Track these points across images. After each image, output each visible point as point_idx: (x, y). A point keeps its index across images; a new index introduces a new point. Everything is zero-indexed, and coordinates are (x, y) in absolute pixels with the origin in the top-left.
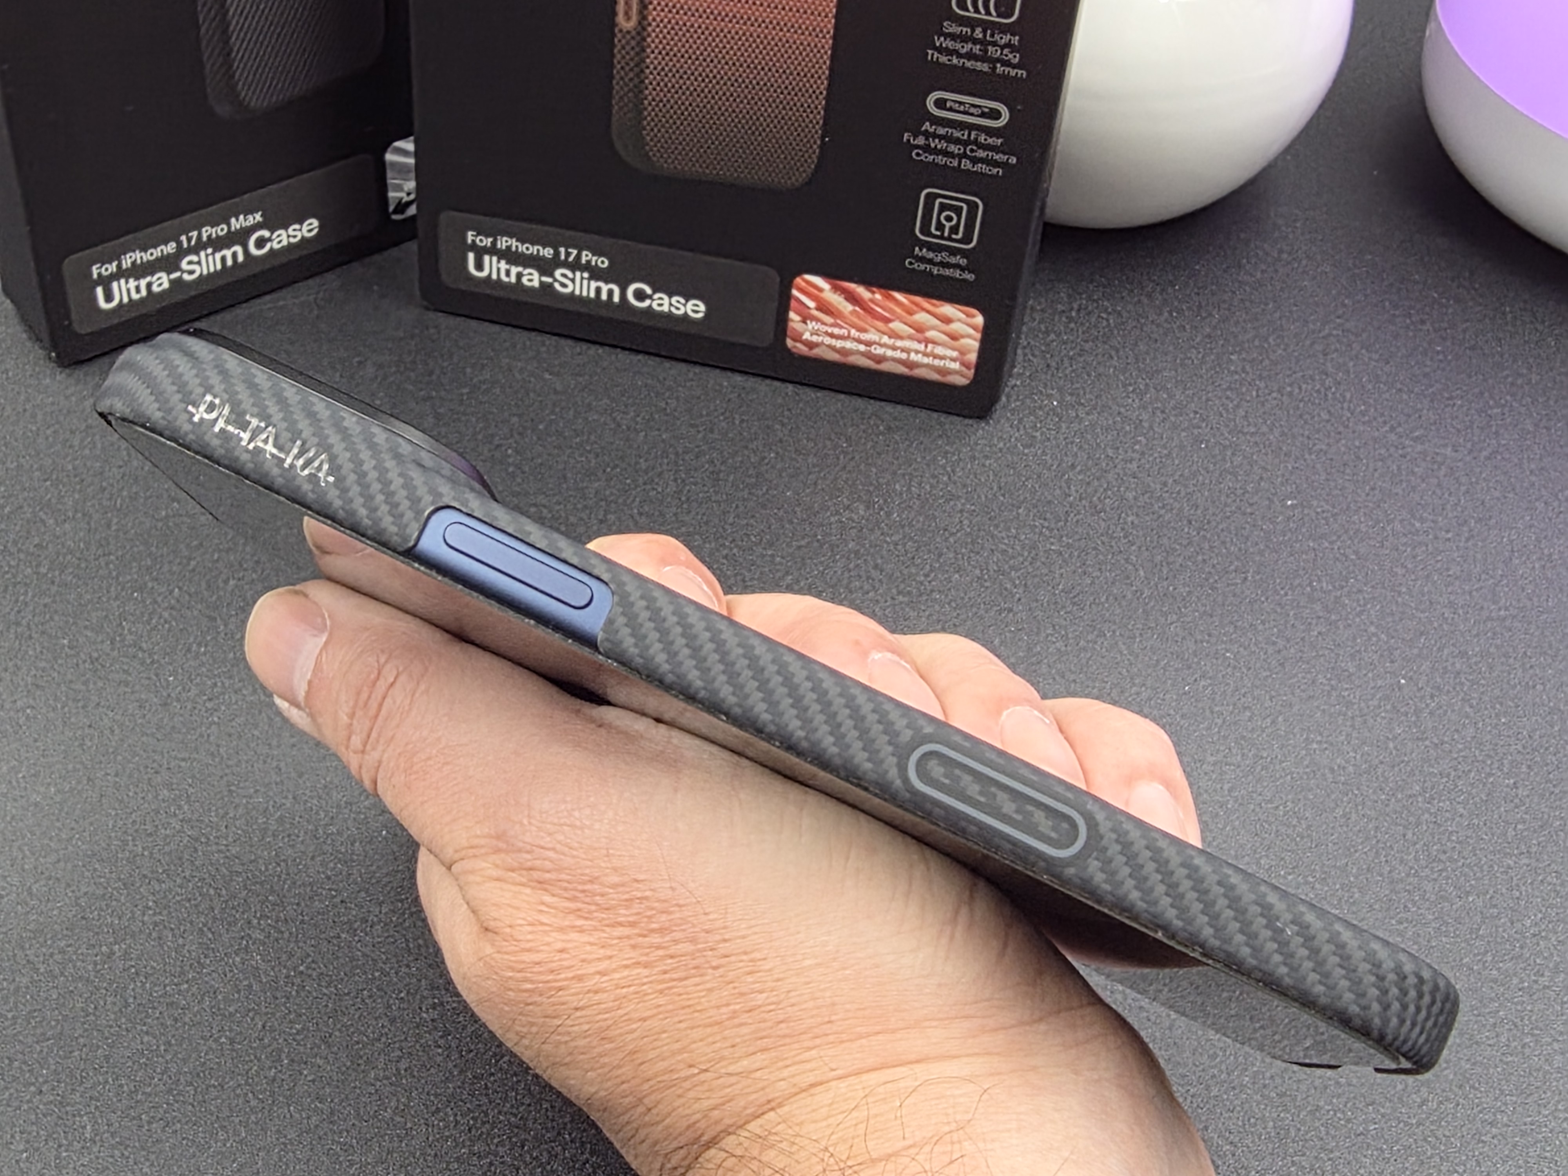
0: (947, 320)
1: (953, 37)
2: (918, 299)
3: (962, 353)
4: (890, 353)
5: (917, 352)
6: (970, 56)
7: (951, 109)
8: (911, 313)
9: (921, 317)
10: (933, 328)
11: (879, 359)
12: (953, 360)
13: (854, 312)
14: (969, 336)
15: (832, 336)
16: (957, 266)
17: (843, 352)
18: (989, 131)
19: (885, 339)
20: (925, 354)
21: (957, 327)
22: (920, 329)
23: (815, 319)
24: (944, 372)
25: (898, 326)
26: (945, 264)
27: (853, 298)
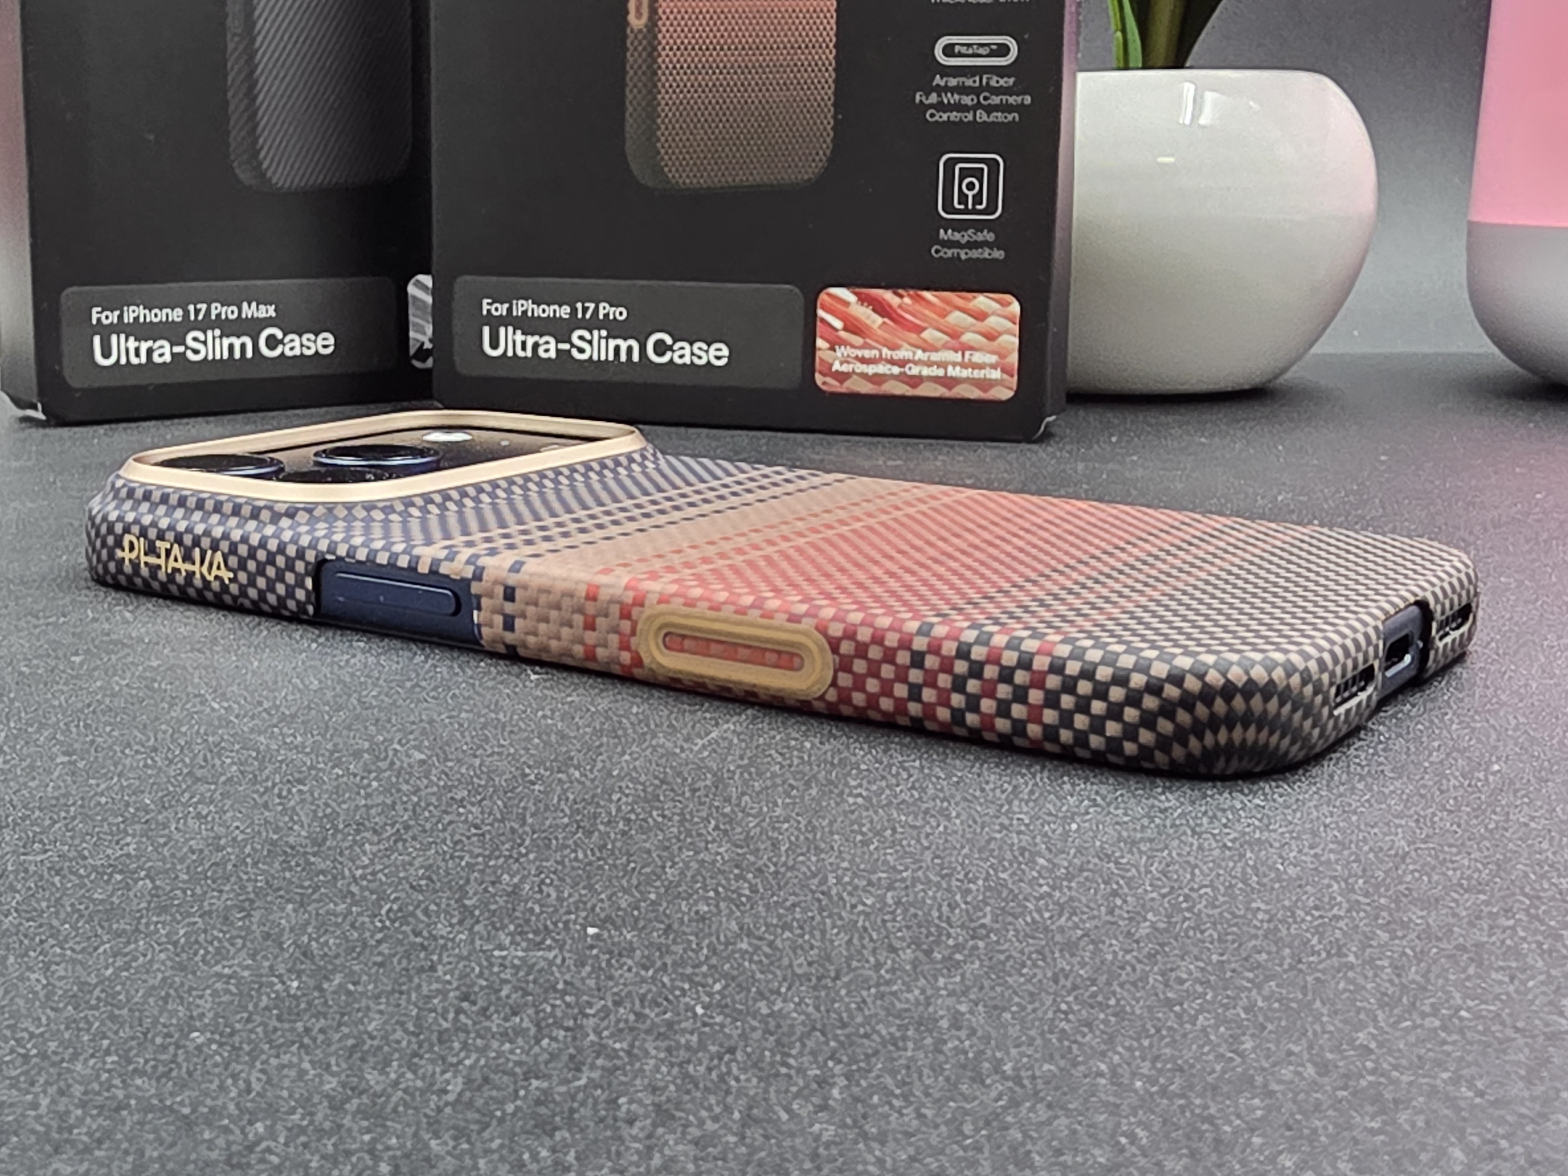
0: (981, 316)
2: (950, 295)
3: (1002, 355)
4: (926, 372)
7: (960, 55)
8: (944, 315)
9: (956, 318)
10: (968, 329)
11: (917, 382)
12: (994, 367)
13: (883, 326)
14: (1009, 332)
16: (985, 244)
18: (1000, 72)
19: (920, 354)
21: (993, 322)
22: (954, 334)
23: (844, 343)
24: (984, 384)
25: (930, 334)
26: (972, 245)
27: (881, 309)
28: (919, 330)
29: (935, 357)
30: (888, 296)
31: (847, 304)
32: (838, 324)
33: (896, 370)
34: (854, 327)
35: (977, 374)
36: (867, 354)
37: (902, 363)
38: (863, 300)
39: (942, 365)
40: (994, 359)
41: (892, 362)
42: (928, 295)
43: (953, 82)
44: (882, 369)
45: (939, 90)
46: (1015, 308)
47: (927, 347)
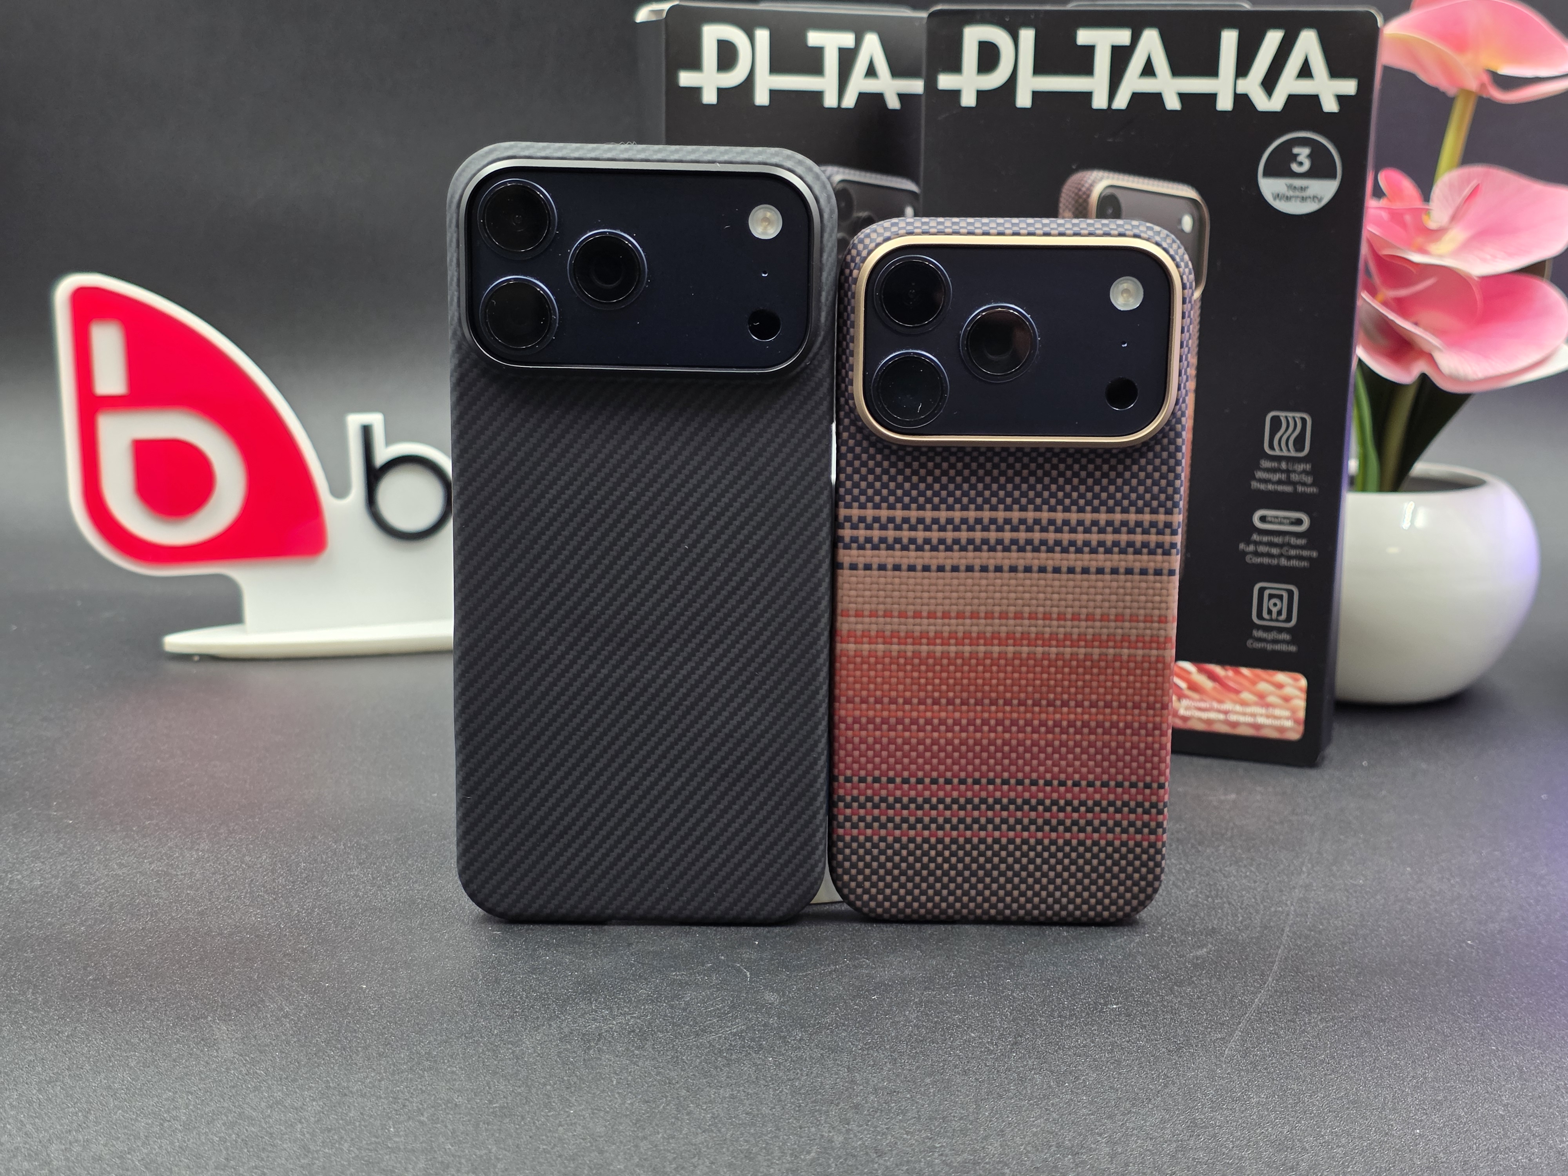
0: (1280, 686)
1: (1268, 470)
2: (1259, 672)
3: (1294, 711)
4: (1242, 719)
5: (1261, 715)
6: (1280, 482)
7: (1271, 522)
8: (1254, 683)
9: (1263, 686)
10: (1271, 694)
11: (1235, 725)
12: (1288, 718)
13: (1214, 688)
14: (1297, 697)
15: (1200, 709)
16: (1283, 642)
17: (1209, 722)
18: (1297, 535)
19: (1238, 708)
20: (1268, 716)
21: (1289, 691)
22: (1261, 696)
23: (1186, 697)
24: (1282, 729)
25: (1246, 696)
26: (1275, 641)
27: (1212, 677)
28: (1237, 692)
29: (1249, 710)
30: (1218, 670)
31: (1188, 672)
32: (1183, 685)
33: (1221, 717)
34: (1194, 687)
35: (1277, 723)
36: (1203, 705)
37: (1226, 713)
38: (1201, 671)
39: (1253, 715)
40: (1287, 713)
41: (1219, 711)
42: (1245, 671)
43: (1265, 539)
44: (1212, 715)
45: (1256, 543)
46: (1303, 682)
47: (1244, 703)
